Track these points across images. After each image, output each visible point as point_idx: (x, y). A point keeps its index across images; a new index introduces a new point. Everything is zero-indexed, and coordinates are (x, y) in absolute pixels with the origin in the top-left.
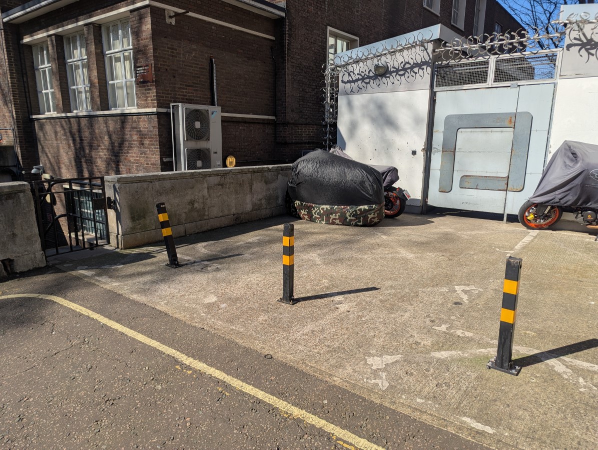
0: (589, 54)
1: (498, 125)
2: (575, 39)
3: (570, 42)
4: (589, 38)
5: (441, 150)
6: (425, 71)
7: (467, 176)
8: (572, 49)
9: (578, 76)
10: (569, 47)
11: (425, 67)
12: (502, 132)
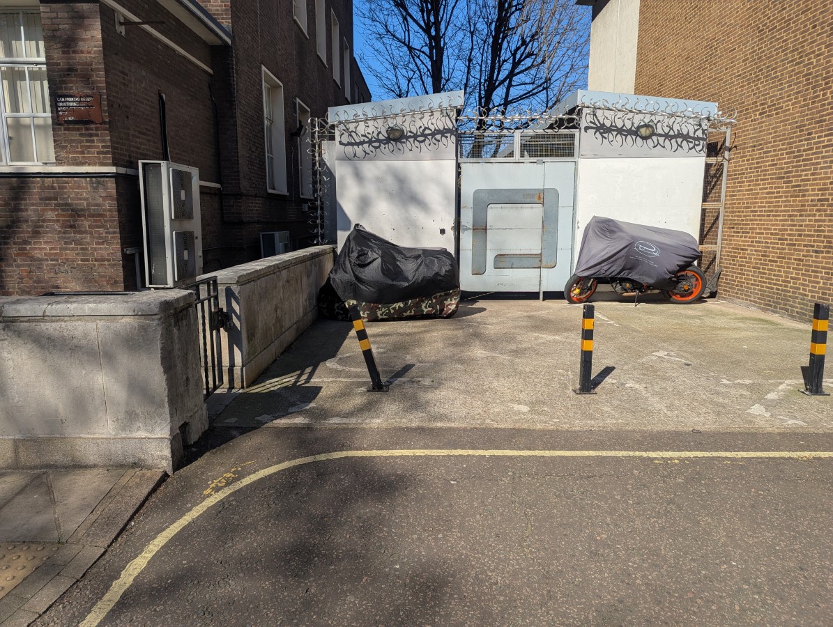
0: (603, 137)
1: (528, 201)
2: (591, 122)
3: (587, 125)
4: (602, 123)
5: (471, 227)
6: (449, 139)
7: (501, 255)
8: (589, 131)
9: (596, 156)
10: (586, 129)
11: (448, 135)
12: (532, 208)
